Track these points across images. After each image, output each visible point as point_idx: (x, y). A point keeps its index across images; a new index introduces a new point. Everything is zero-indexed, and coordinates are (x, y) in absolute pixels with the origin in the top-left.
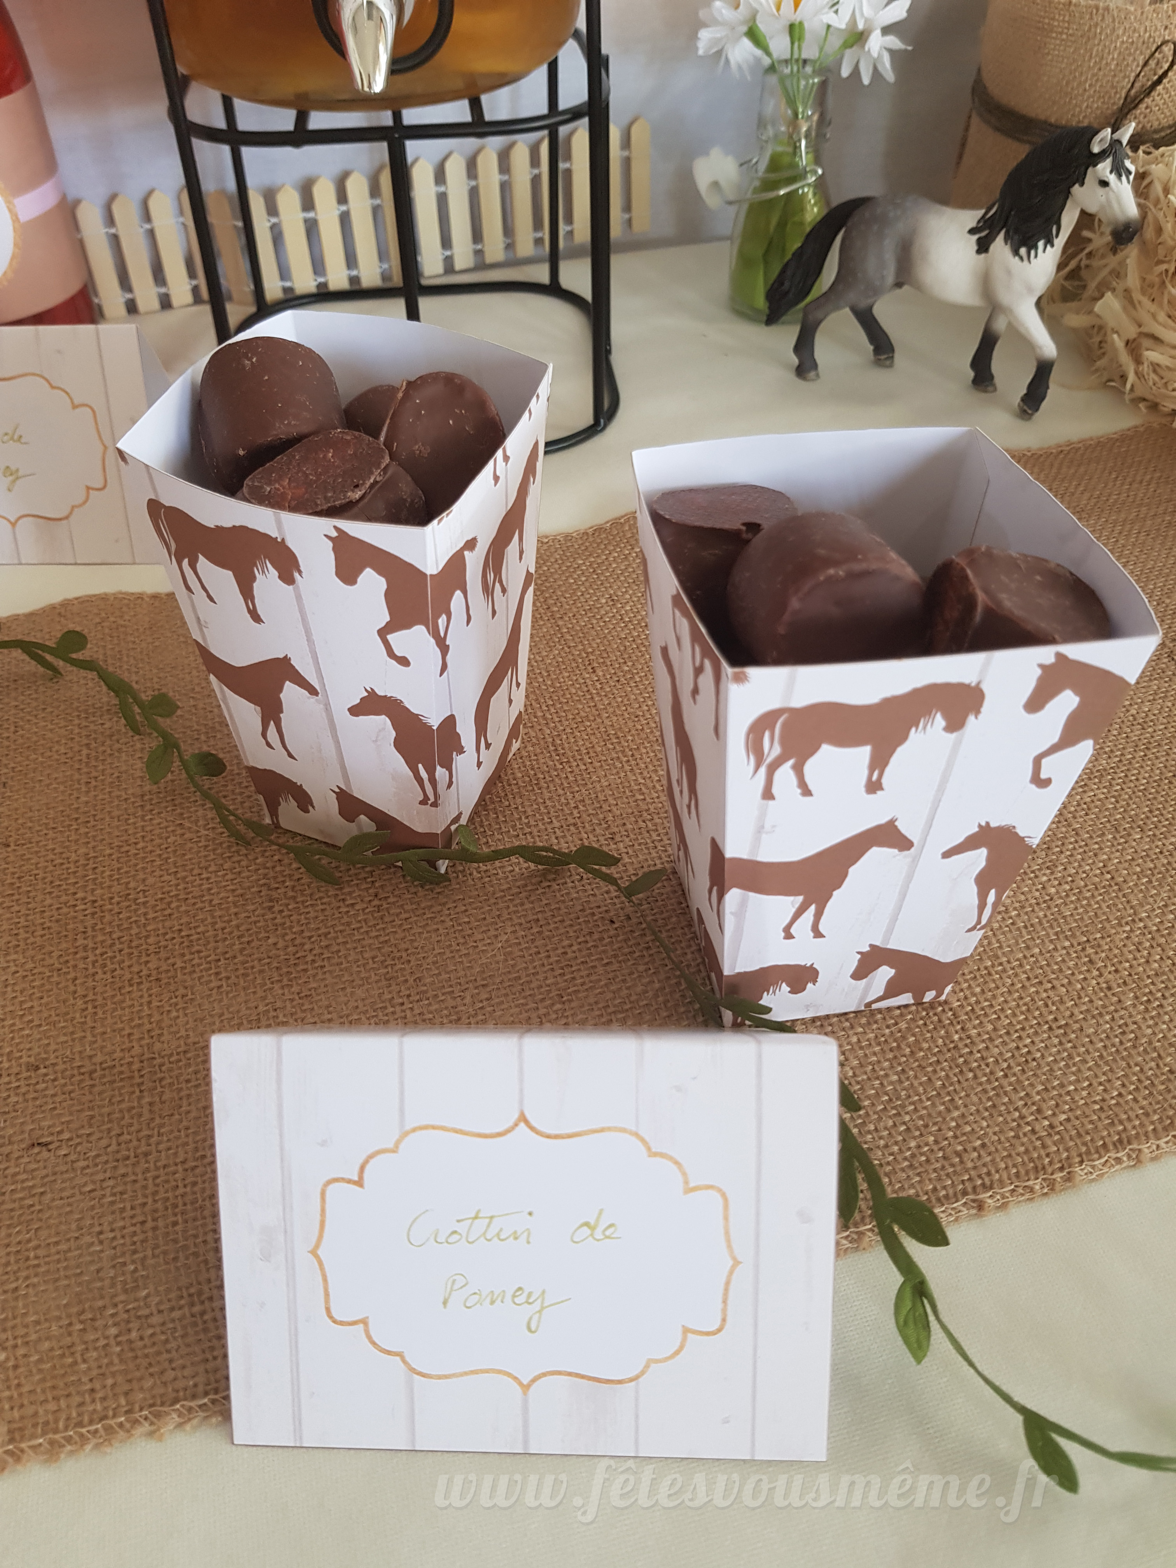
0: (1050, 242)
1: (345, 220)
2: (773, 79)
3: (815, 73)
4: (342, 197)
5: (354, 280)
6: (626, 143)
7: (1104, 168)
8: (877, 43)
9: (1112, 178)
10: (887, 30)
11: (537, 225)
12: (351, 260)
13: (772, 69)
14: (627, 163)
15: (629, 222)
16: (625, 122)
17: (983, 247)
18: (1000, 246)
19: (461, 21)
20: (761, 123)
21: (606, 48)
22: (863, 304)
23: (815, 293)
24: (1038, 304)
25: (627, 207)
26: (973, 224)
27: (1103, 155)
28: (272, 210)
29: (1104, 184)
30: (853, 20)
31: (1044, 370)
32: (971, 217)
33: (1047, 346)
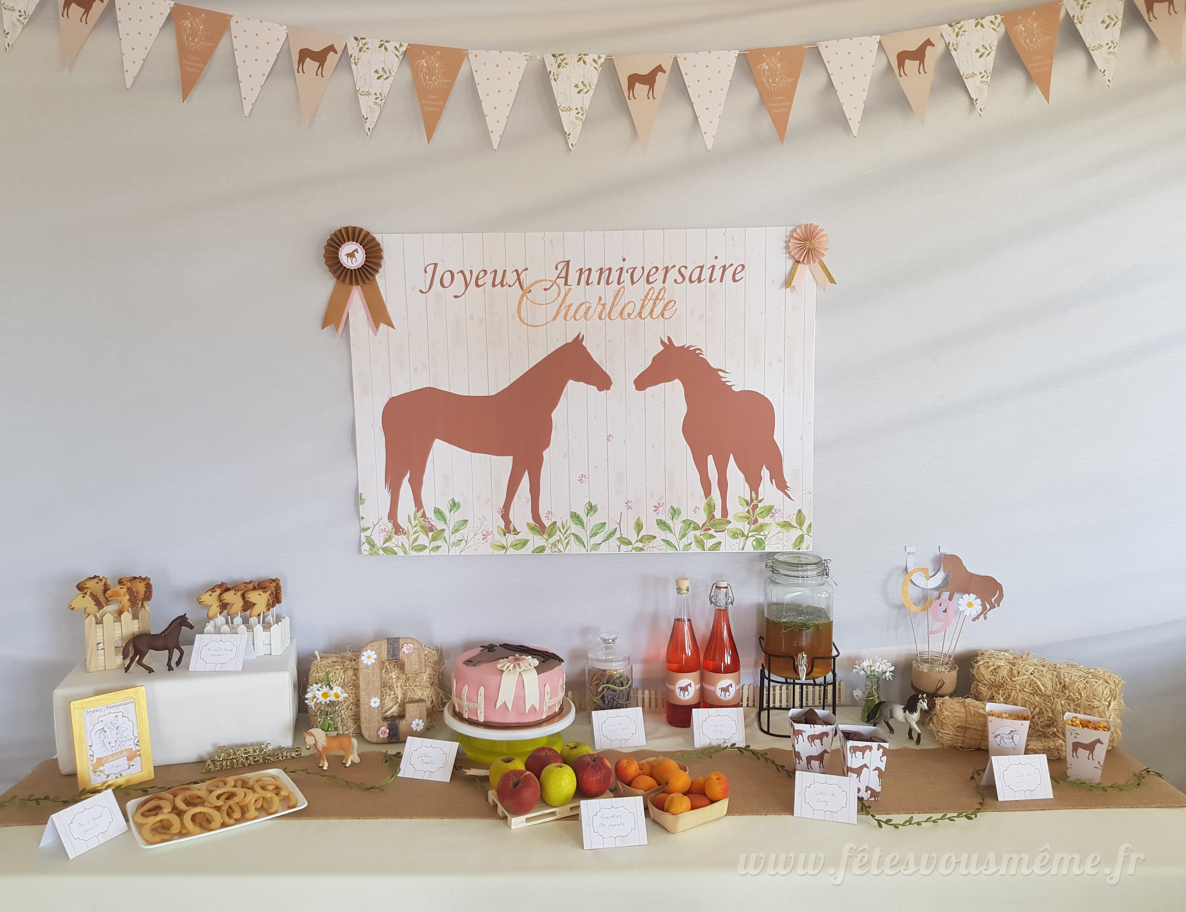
0: (916, 712)
1: (781, 694)
2: (868, 679)
3: (876, 678)
4: (781, 690)
5: (781, 706)
6: (839, 685)
7: (921, 700)
8: (888, 674)
9: (922, 702)
10: (890, 672)
11: (820, 699)
12: (781, 702)
13: (868, 677)
14: (840, 689)
15: (840, 700)
16: (839, 681)
17: (904, 712)
18: (907, 712)
19: (814, 670)
20: (866, 686)
21: (836, 672)
22: (886, 721)
23: (876, 717)
24: (916, 723)
25: (840, 698)
26: (903, 708)
27: (920, 699)
28: (774, 690)
29: (921, 703)
30: (882, 670)
31: (919, 735)
32: (903, 707)
33: (919, 731)
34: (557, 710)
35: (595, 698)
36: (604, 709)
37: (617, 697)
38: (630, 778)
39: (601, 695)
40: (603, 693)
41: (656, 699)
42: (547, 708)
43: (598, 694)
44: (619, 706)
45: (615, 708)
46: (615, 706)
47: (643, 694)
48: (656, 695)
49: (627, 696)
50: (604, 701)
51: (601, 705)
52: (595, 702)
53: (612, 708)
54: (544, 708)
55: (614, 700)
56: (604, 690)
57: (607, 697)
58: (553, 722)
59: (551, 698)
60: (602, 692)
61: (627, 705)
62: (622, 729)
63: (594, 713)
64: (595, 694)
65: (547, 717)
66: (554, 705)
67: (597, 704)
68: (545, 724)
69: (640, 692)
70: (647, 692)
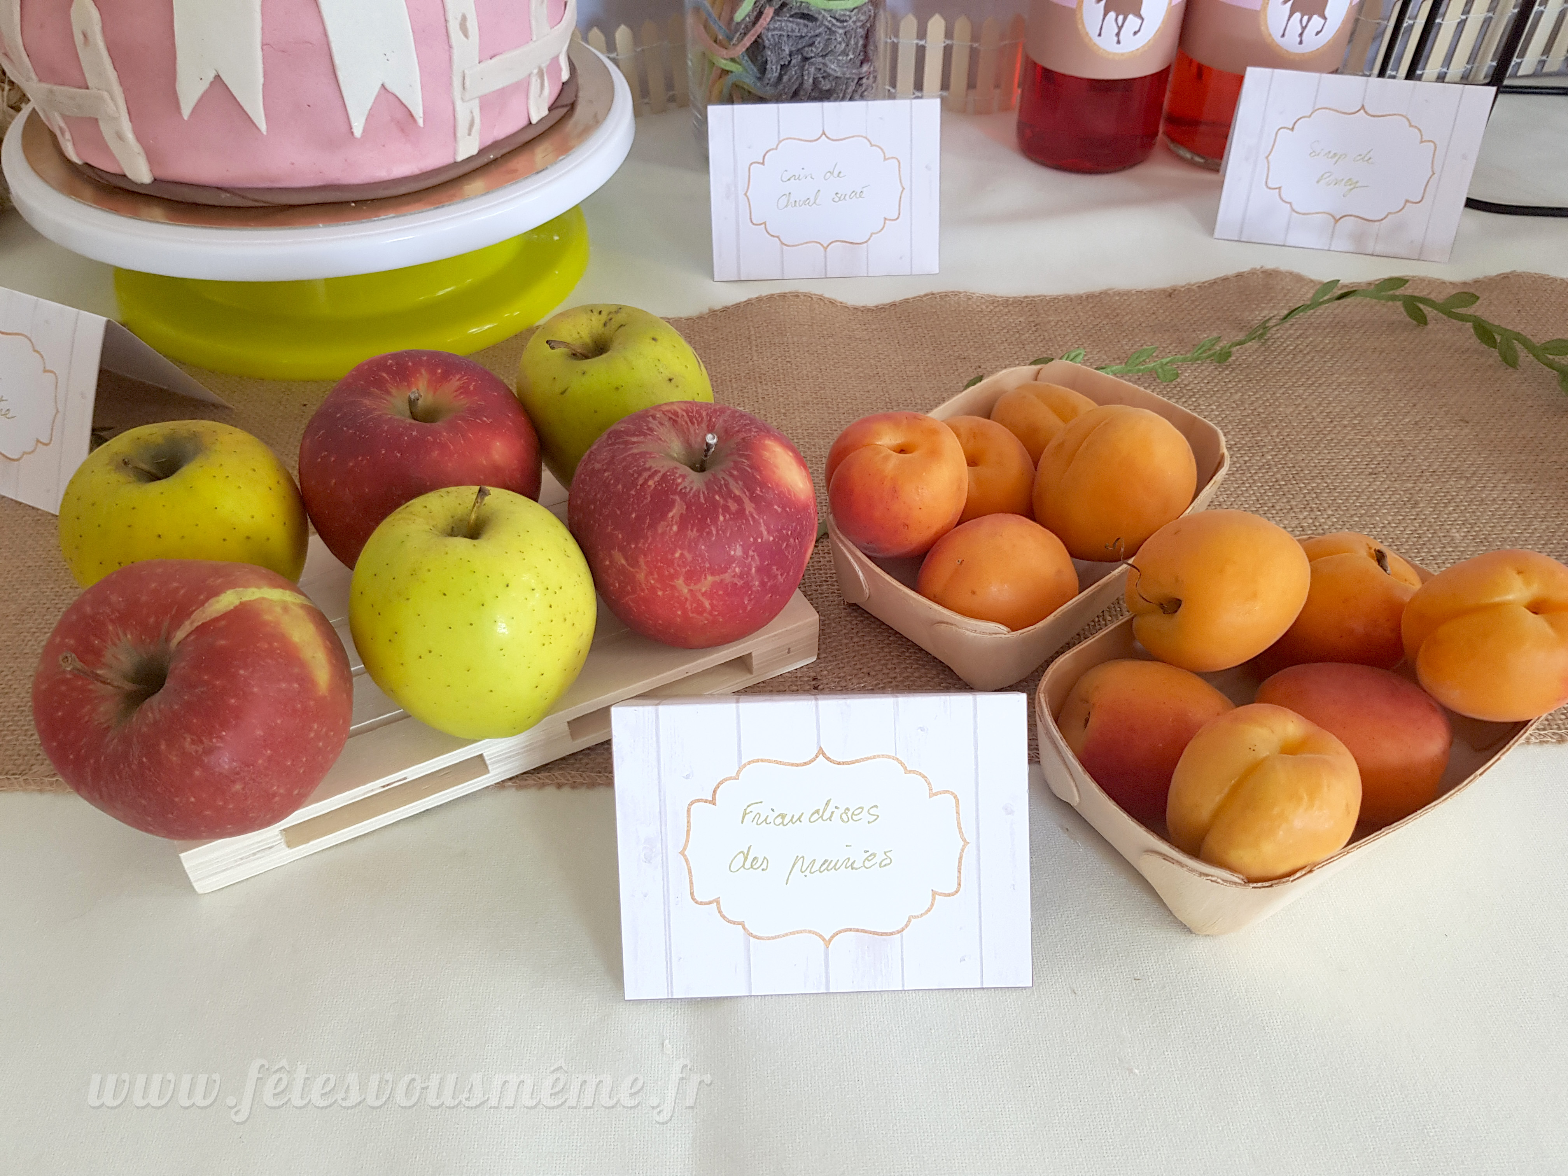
34: (538, 111)
35: (724, 52)
36: (761, 100)
37: (820, 43)
38: (916, 537)
39: (748, 41)
40: (758, 29)
41: (974, 54)
42: (475, 105)
43: (734, 31)
44: (826, 85)
45: (811, 99)
46: (809, 82)
47: (922, 34)
48: (975, 37)
49: (861, 42)
50: (763, 70)
51: (749, 80)
52: (725, 72)
53: (795, 96)
54: (459, 104)
55: (805, 59)
56: (760, 13)
57: (777, 46)
58: (514, 177)
59: (488, 53)
60: (754, 24)
61: (859, 83)
62: (839, 197)
63: (717, 114)
64: (720, 37)
65: (482, 152)
66: (521, 87)
67: (729, 80)
68: (478, 184)
69: (909, 24)
70: (936, 25)
